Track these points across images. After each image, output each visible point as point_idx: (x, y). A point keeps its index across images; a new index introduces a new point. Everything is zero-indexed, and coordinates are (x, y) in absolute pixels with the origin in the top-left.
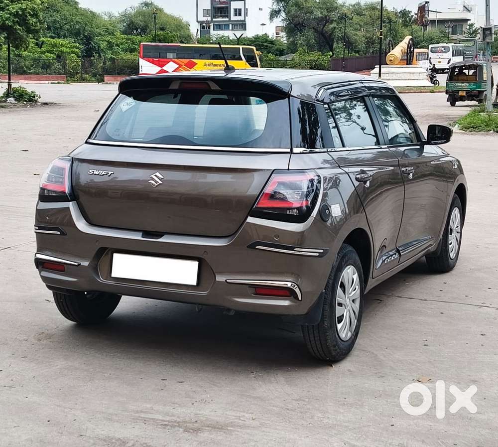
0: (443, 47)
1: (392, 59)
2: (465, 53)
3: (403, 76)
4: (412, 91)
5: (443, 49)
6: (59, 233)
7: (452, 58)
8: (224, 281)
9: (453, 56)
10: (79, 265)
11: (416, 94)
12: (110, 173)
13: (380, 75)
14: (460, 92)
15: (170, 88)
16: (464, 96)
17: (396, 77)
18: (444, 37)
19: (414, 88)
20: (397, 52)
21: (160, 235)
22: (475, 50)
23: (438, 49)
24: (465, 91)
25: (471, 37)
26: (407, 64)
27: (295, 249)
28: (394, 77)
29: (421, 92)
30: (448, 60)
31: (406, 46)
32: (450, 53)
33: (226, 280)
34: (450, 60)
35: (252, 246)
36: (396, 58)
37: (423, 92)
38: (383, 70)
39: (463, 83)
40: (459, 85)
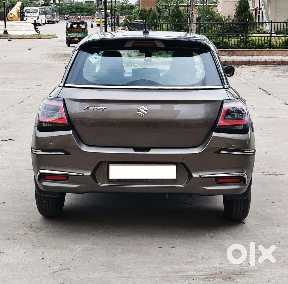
0: (33, 9)
1: (11, 16)
2: (47, 13)
3: (20, 28)
4: (27, 38)
5: (33, 10)
6: (64, 153)
7: (39, 16)
8: (199, 176)
9: (40, 15)
10: (83, 175)
11: (30, 39)
12: (104, 108)
13: (5, 27)
14: (75, 38)
15: (125, 46)
16: (77, 41)
17: (16, 29)
18: (30, 2)
19: (27, 36)
20: (14, 11)
21: (148, 149)
22: (51, 11)
23: (30, 10)
24: (77, 38)
25: (46, 3)
26: (21, 20)
27: (245, 152)
28: (14, 28)
29: (33, 39)
30: (37, 17)
31: (19, 9)
32: (38, 13)
33: (200, 176)
34: (38, 17)
35: (218, 152)
36: (14, 16)
37: (35, 39)
38: (7, 24)
39: (76, 33)
40: (75, 34)
